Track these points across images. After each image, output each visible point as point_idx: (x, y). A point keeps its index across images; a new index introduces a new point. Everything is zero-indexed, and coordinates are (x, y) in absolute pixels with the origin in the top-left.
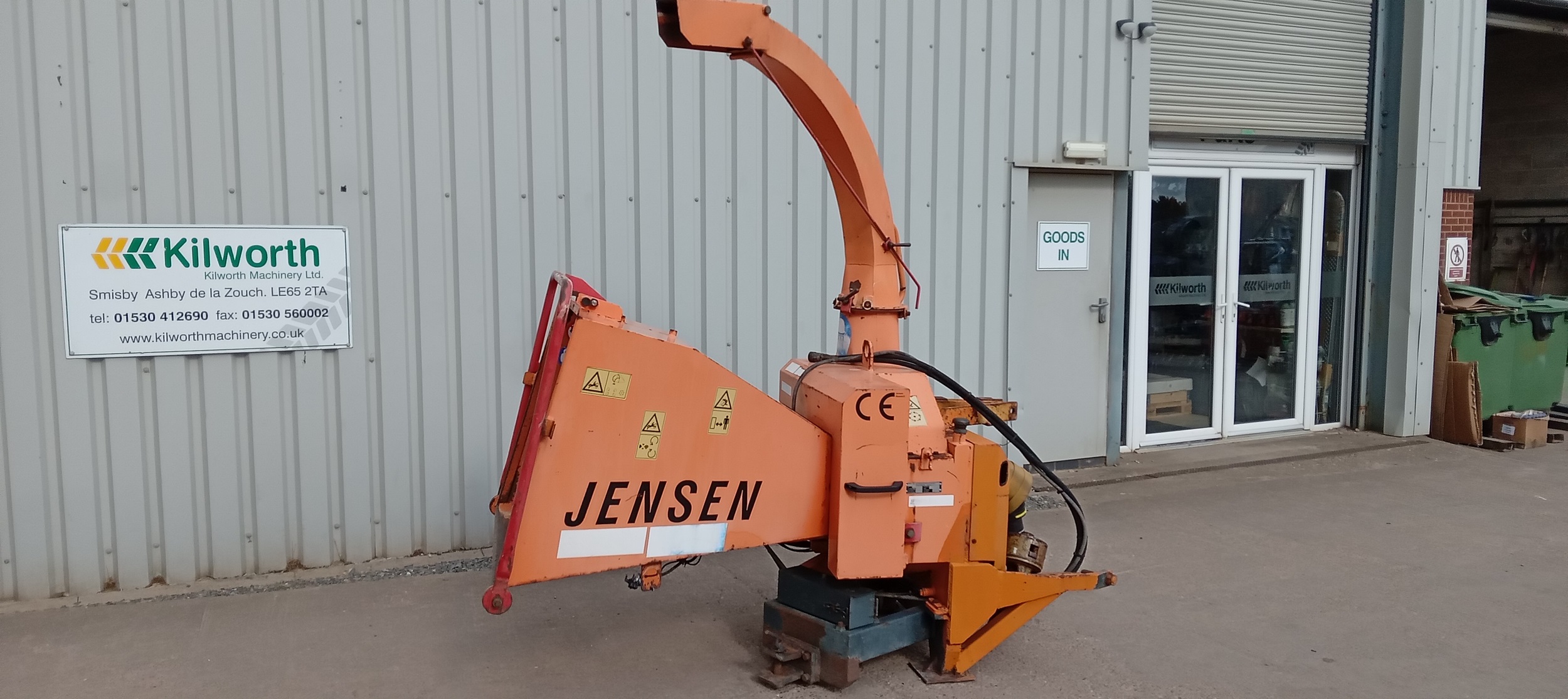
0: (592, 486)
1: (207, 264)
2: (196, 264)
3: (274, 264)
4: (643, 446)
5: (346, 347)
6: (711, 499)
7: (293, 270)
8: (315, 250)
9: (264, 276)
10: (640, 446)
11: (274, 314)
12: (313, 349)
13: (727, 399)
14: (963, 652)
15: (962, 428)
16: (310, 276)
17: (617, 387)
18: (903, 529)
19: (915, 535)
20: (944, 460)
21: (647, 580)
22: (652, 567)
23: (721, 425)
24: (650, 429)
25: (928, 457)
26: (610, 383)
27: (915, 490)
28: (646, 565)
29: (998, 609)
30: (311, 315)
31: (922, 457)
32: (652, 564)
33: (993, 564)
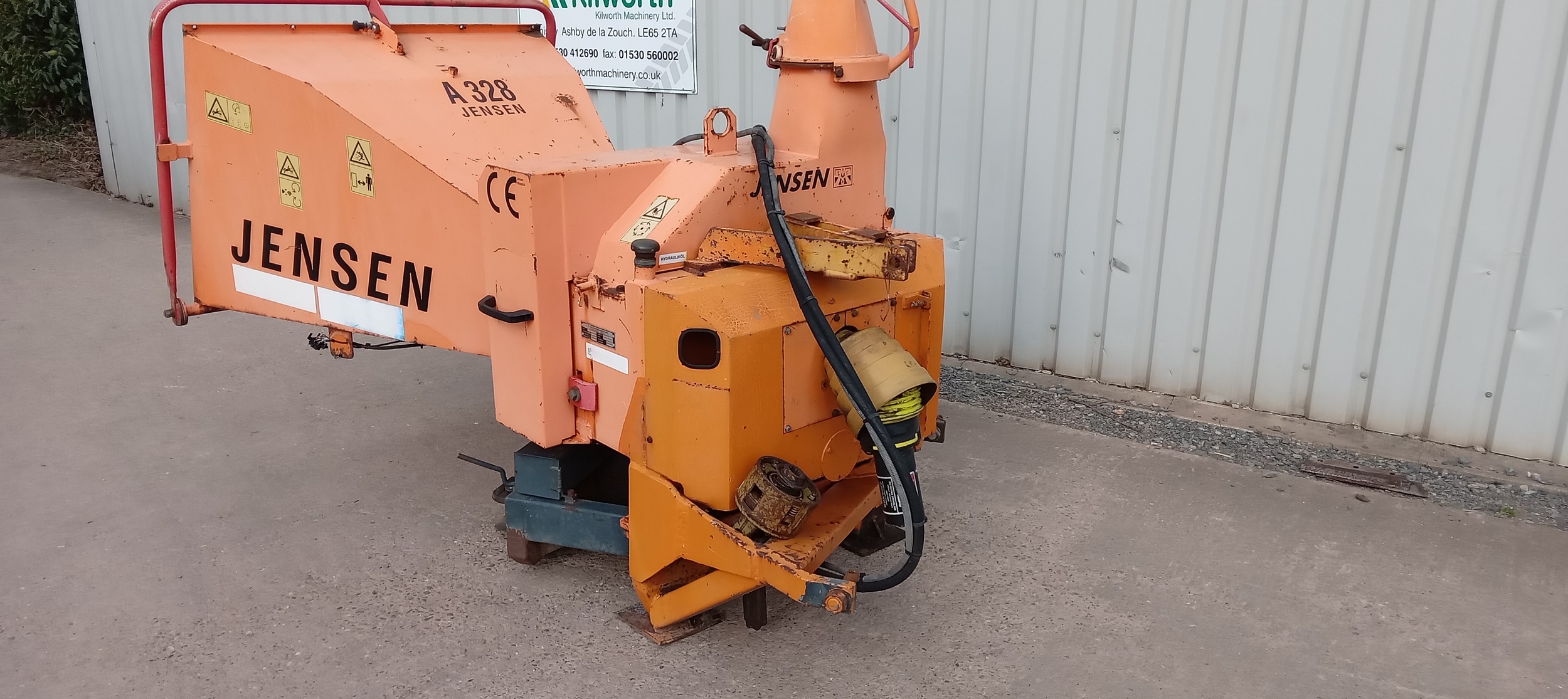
0: (247, 225)
1: (597, 6)
2: (590, 6)
3: (640, 5)
4: (286, 192)
5: (691, 93)
6: (375, 275)
7: (653, 10)
9: (633, 17)
10: (283, 192)
11: (639, 55)
12: (667, 93)
13: (362, 152)
14: (656, 598)
15: (646, 259)
16: (665, 17)
17: (240, 118)
18: (564, 386)
19: (580, 399)
20: (615, 301)
21: (335, 346)
22: (340, 333)
23: (364, 184)
24: (287, 173)
25: (597, 289)
26: (232, 112)
27: (590, 335)
28: (332, 328)
29: (681, 559)
30: (665, 57)
31: (591, 289)
32: (336, 329)
33: (679, 487)
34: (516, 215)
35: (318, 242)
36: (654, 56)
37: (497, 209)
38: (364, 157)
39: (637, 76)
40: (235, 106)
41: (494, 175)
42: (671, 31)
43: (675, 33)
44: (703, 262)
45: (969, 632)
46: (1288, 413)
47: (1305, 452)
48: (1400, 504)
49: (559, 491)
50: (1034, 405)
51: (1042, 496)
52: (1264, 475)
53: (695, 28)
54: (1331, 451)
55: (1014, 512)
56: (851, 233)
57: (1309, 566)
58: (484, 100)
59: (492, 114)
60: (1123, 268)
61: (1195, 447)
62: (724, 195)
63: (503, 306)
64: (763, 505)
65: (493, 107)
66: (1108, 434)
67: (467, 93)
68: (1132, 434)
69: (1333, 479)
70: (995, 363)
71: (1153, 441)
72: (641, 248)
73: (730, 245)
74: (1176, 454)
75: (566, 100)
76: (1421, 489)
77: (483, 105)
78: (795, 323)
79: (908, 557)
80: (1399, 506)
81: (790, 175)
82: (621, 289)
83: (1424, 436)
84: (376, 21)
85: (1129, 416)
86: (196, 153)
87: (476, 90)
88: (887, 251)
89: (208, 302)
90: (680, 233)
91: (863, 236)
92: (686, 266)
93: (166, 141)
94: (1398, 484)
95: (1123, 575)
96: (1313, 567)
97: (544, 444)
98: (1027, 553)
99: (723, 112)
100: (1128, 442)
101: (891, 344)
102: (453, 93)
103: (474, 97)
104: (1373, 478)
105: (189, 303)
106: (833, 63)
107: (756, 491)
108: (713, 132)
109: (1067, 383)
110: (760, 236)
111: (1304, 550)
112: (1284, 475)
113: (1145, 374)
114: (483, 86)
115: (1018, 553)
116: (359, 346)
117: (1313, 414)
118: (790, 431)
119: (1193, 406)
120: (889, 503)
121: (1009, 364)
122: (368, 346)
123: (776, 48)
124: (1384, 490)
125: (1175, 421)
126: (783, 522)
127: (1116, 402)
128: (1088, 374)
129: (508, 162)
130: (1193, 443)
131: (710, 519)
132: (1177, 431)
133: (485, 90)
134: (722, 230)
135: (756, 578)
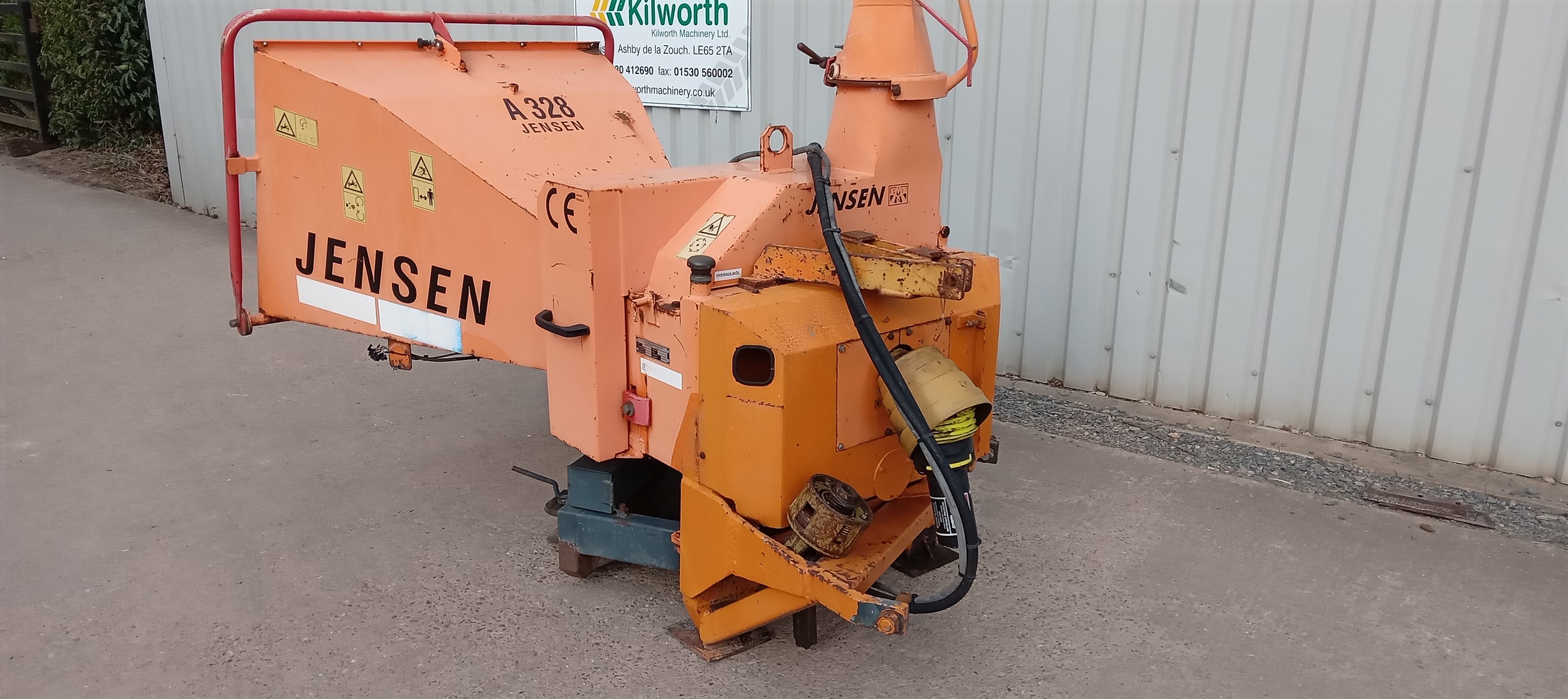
0: (312, 237)
2: (647, 24)
3: (696, 23)
4: (350, 206)
5: (745, 110)
6: (435, 288)
7: (708, 28)
8: (724, 6)
9: (688, 35)
10: (347, 205)
11: (694, 72)
12: (722, 109)
13: (424, 167)
14: (706, 614)
15: (702, 275)
16: (720, 35)
17: (307, 133)
18: (618, 400)
19: (634, 414)
20: (670, 317)
21: (394, 357)
22: (399, 345)
23: (426, 198)
24: (351, 187)
25: (653, 305)
26: (299, 127)
27: (645, 350)
28: (391, 340)
29: (732, 575)
30: (720, 75)
31: (647, 304)
32: (395, 341)
33: (731, 504)
34: (574, 230)
35: (379, 255)
36: (708, 73)
37: (556, 225)
38: (426, 172)
39: (691, 93)
40: (302, 122)
41: (553, 191)
42: (726, 49)
43: (729, 51)
44: (758, 279)
45: (1021, 656)
46: (1349, 440)
47: (1368, 479)
48: (1466, 534)
49: (611, 505)
50: (1087, 427)
51: (1096, 519)
52: (1325, 502)
53: (750, 46)
54: (1394, 479)
55: (1067, 535)
56: (907, 251)
57: (1372, 597)
58: (544, 117)
59: (551, 131)
60: (1180, 289)
61: (1253, 473)
62: (780, 213)
63: (560, 320)
64: (814, 524)
65: (552, 123)
66: (1163, 458)
67: (527, 109)
68: (1189, 458)
69: (1397, 508)
70: (1047, 384)
71: (1210, 465)
72: (697, 264)
73: (786, 264)
74: (1233, 479)
75: (624, 117)
76: (1488, 520)
77: (542, 121)
78: (849, 342)
79: (961, 579)
80: (1465, 537)
81: (845, 193)
82: (677, 305)
83: (1491, 466)
84: (440, 38)
85: (1185, 439)
86: (263, 167)
87: (536, 106)
88: (943, 269)
89: (272, 312)
90: (736, 249)
91: (919, 255)
92: (741, 283)
93: (236, 154)
94: (1464, 514)
95: (1179, 602)
96: (1375, 597)
97: (597, 459)
98: (1081, 577)
99: (780, 130)
100: (1184, 466)
101: (946, 363)
102: (513, 110)
103: (534, 113)
104: (1438, 508)
105: (254, 314)
106: (890, 82)
107: (808, 509)
108: (769, 149)
109: (1121, 405)
110: (815, 253)
111: (1366, 580)
112: (1346, 502)
113: (1202, 399)
114: (542, 103)
115: (1072, 577)
116: (417, 358)
117: (1375, 441)
118: (842, 449)
119: (1251, 430)
120: (942, 524)
121: (1062, 385)
122: (426, 358)
123: (833, 66)
124: (1450, 520)
125: (1232, 445)
126: (835, 541)
127: (1171, 425)
128: (1143, 396)
129: (566, 178)
130: (1252, 469)
131: (762, 536)
132: (1235, 456)
133: (545, 107)
134: (777, 248)
135: (807, 597)
